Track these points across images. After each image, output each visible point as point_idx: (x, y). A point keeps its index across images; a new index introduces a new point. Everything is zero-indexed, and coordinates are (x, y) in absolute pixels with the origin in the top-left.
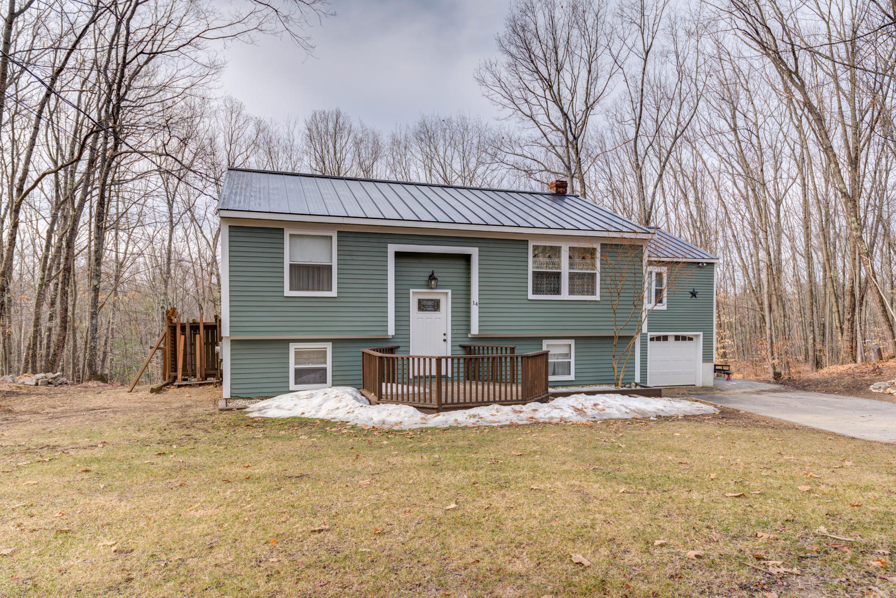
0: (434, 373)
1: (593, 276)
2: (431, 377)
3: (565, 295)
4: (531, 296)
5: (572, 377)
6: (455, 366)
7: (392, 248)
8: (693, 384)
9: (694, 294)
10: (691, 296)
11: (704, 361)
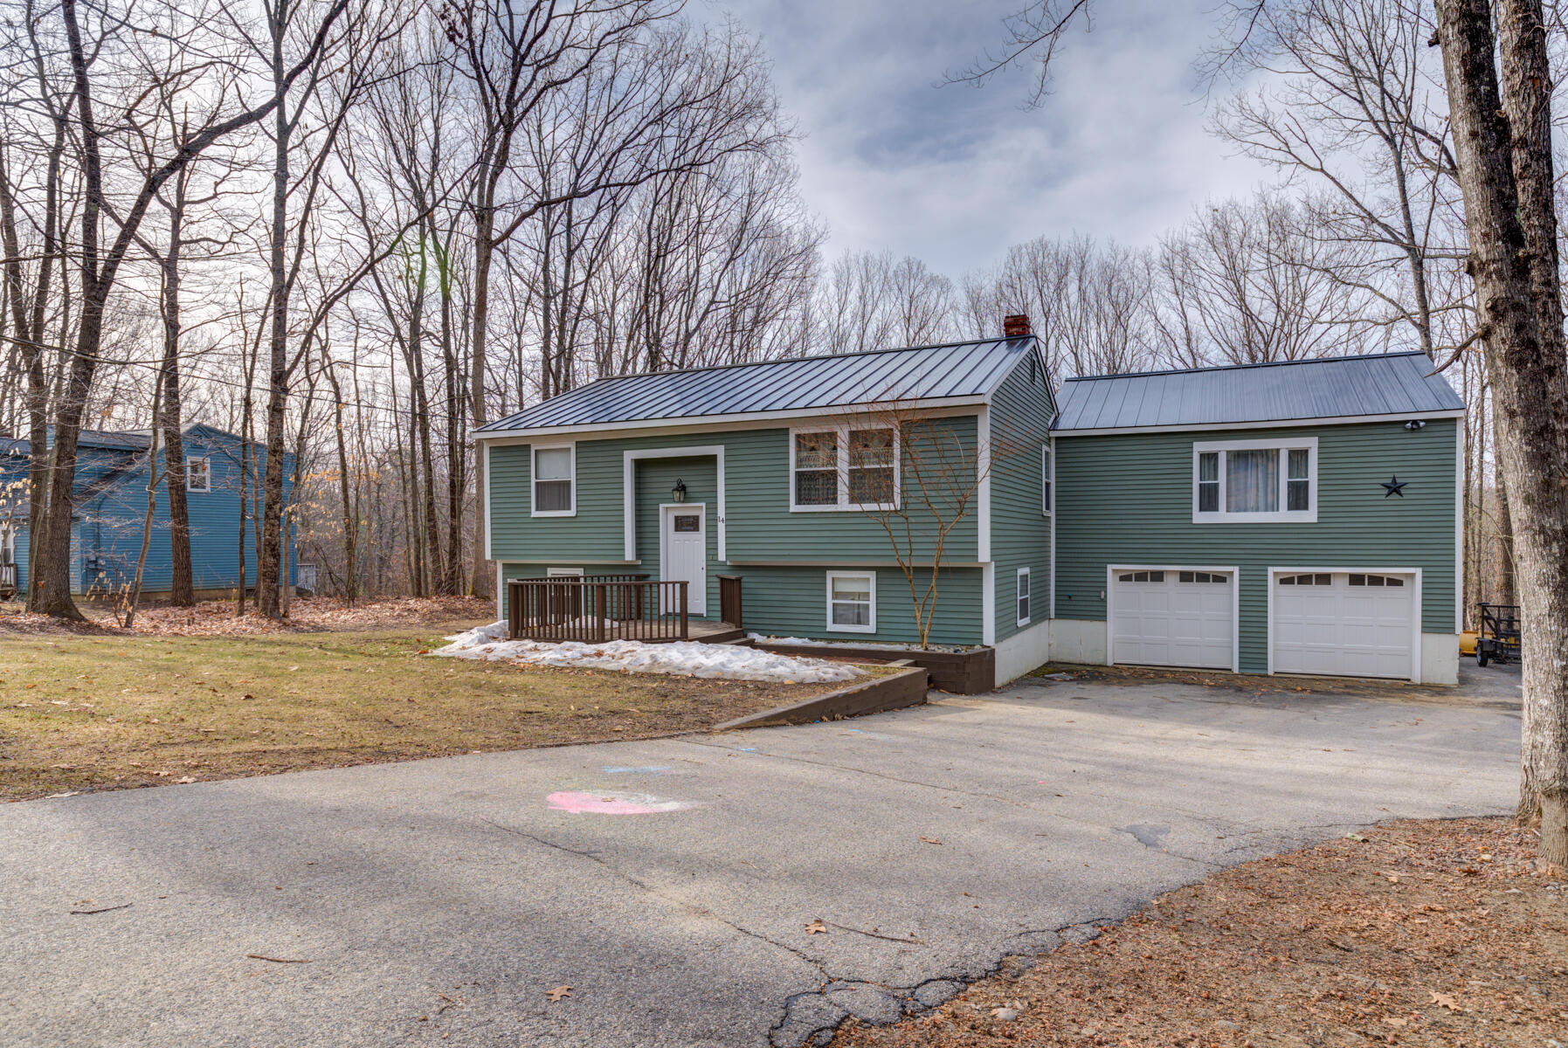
0: (678, 610)
1: (889, 474)
2: (675, 614)
3: (844, 504)
4: (794, 508)
5: (871, 628)
6: (615, 594)
7: (629, 456)
8: (1406, 677)
9: (1394, 488)
10: (1386, 491)
11: (1426, 629)
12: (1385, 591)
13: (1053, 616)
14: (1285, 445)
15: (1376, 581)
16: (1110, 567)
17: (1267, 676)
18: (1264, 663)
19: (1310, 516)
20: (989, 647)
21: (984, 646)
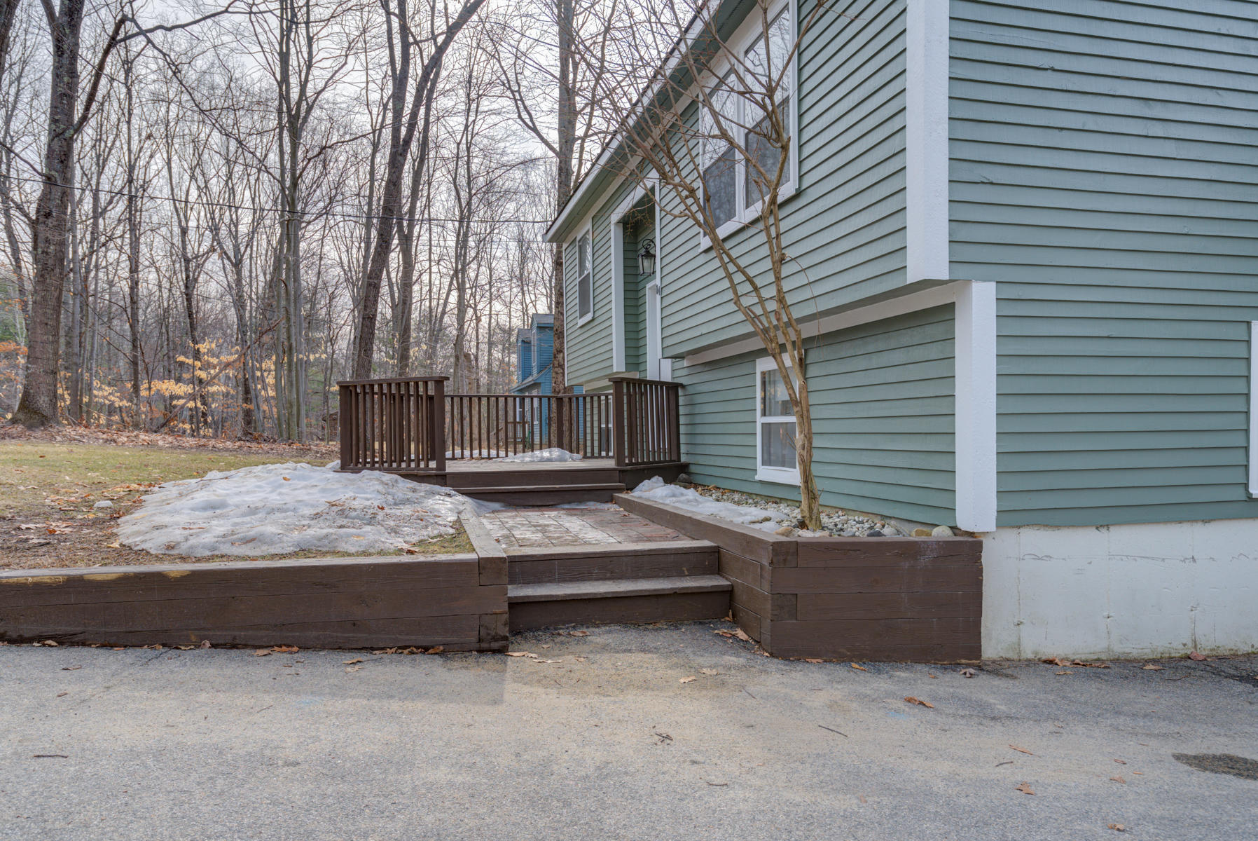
3: (741, 212)
20: (972, 534)
21: (957, 531)
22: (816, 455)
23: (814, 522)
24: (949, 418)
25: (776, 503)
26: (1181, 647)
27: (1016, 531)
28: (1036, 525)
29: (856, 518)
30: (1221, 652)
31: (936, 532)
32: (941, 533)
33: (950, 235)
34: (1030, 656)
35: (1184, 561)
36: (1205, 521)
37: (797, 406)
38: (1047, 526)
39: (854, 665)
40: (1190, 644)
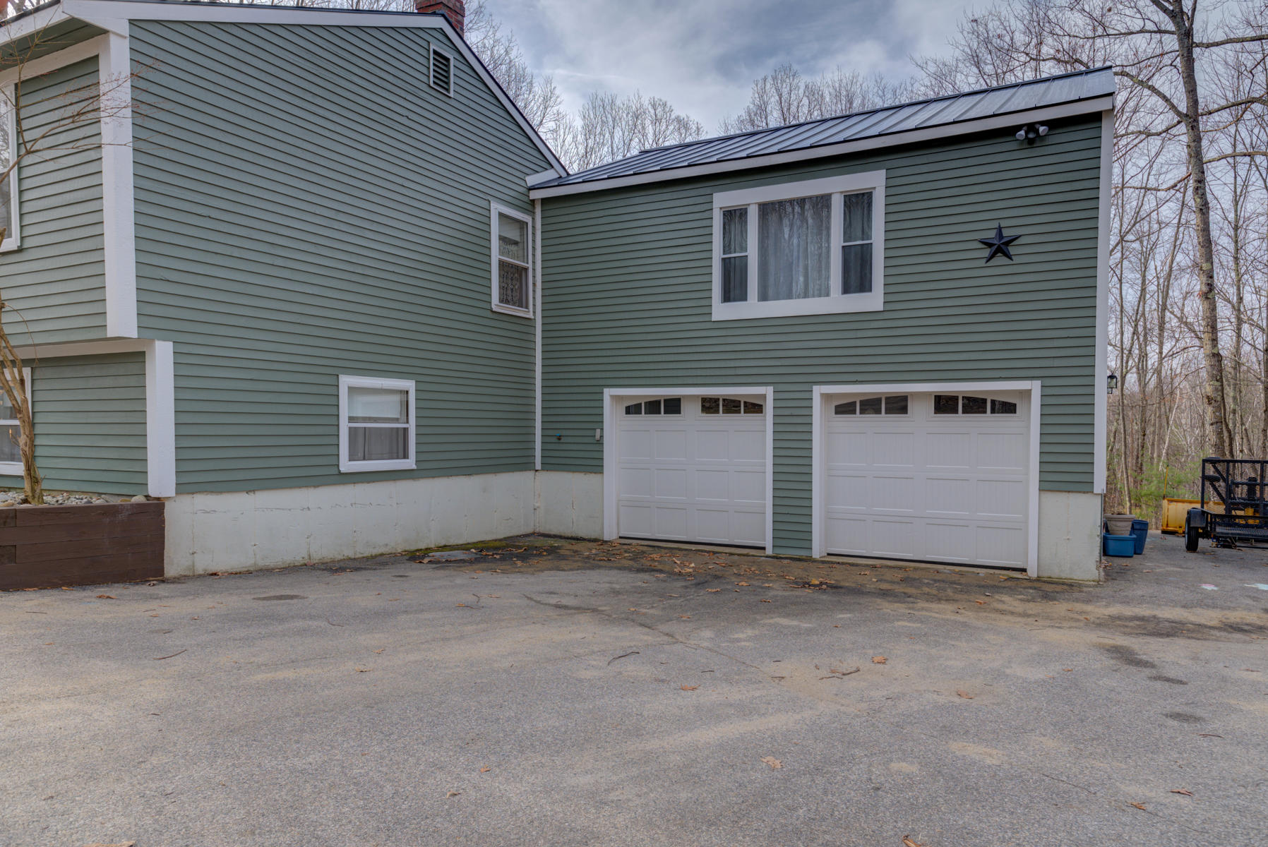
8: (1019, 565)
9: (1000, 247)
10: (986, 253)
11: (1047, 485)
12: (988, 421)
13: (538, 466)
14: (838, 185)
15: (975, 405)
16: (608, 393)
17: (809, 559)
18: (805, 538)
19: (873, 301)
20: (158, 499)
21: (149, 498)
22: (39, 452)
23: (36, 500)
24: (144, 425)
25: (5, 492)
26: (301, 559)
27: (191, 496)
28: (206, 491)
29: (77, 497)
30: (326, 560)
31: (134, 500)
32: (139, 499)
33: (138, 310)
34: (201, 572)
35: (303, 510)
36: (315, 487)
37: (20, 414)
38: (212, 492)
39: (63, 588)
40: (307, 557)
